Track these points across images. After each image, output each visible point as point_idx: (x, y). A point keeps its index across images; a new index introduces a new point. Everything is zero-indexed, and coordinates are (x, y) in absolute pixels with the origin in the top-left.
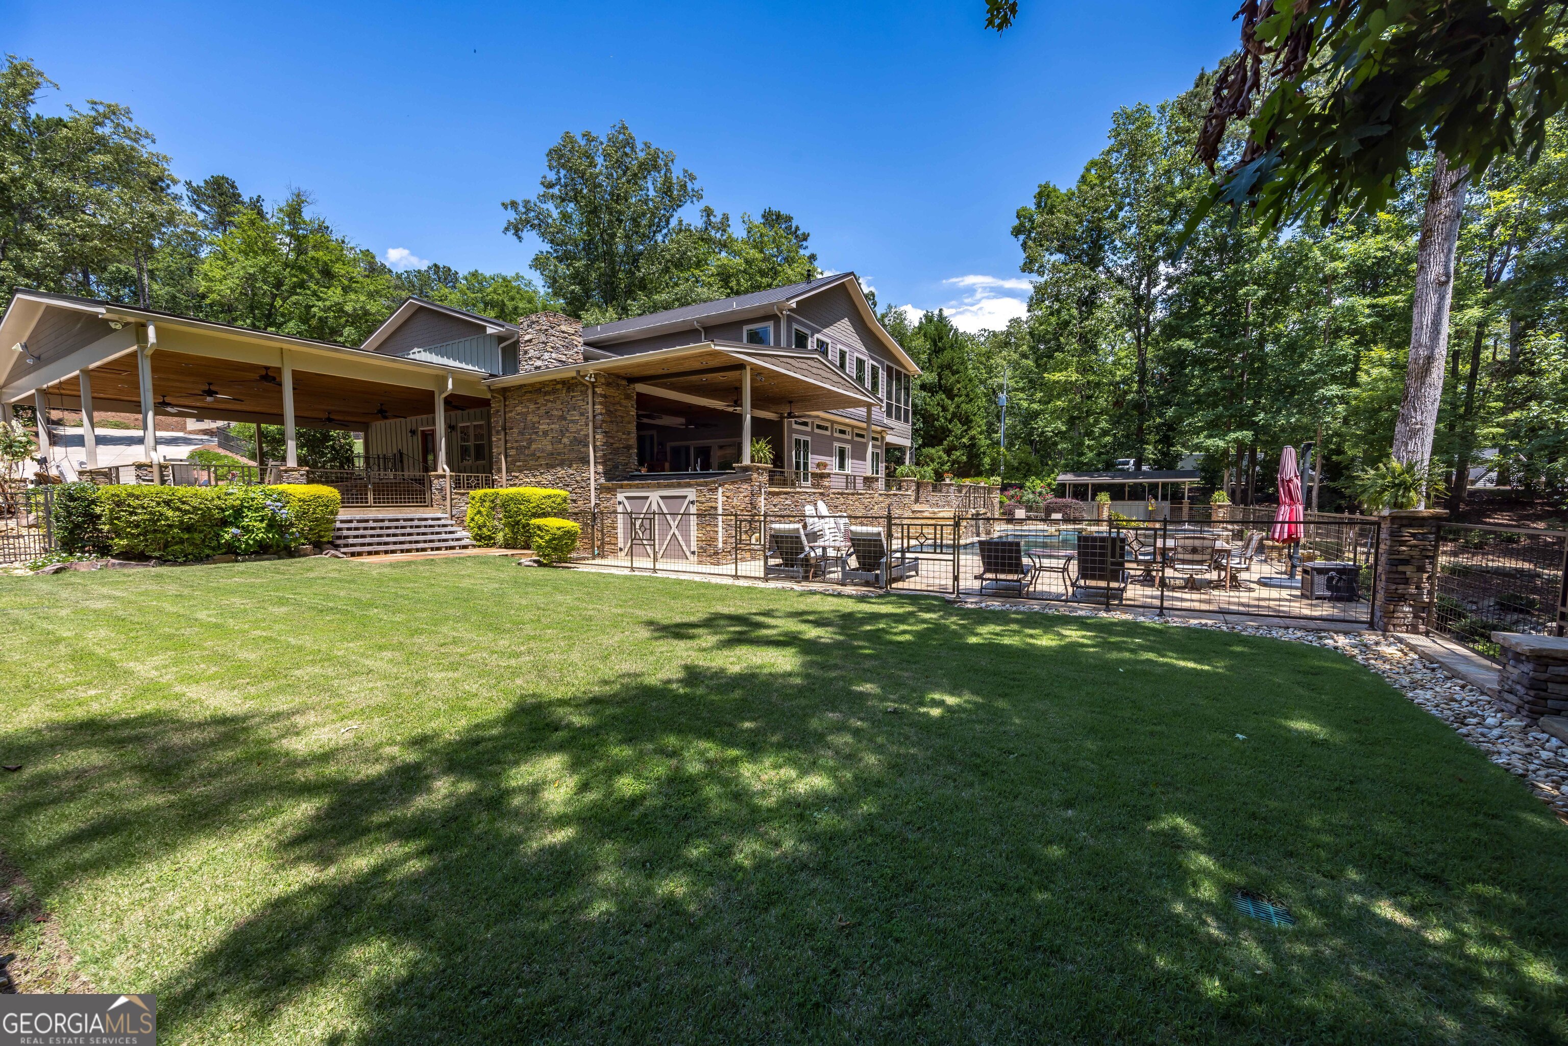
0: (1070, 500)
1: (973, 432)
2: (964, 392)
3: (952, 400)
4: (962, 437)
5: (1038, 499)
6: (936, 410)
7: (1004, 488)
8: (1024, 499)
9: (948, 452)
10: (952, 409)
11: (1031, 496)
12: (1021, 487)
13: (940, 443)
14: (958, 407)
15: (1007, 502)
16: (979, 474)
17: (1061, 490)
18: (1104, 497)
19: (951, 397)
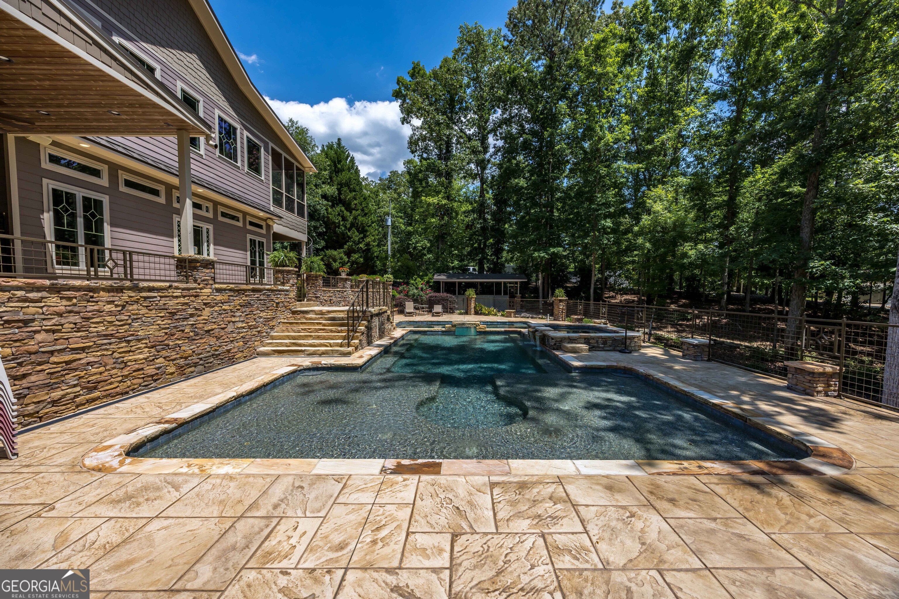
0: (445, 294)
1: (368, 240)
2: (360, 208)
3: (351, 212)
4: (360, 243)
5: (421, 293)
6: (337, 220)
7: (395, 285)
8: (411, 293)
9: (348, 254)
10: (351, 219)
11: (415, 291)
12: (407, 284)
13: (341, 247)
14: (355, 218)
15: (398, 296)
16: (374, 273)
17: (436, 287)
18: (471, 293)
19: (349, 209)
